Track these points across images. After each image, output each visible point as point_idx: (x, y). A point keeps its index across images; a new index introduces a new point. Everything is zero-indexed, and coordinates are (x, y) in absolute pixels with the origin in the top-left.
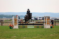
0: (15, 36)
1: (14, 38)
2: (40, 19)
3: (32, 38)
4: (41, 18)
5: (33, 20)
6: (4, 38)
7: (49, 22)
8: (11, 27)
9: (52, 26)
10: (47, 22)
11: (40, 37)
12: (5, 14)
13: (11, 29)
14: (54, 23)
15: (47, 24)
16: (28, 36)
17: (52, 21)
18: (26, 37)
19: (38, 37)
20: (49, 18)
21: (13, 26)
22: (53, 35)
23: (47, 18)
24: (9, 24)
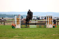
0: (17, 35)
1: (16, 38)
2: (42, 19)
3: (34, 38)
4: (43, 17)
5: (35, 20)
6: (6, 38)
7: (51, 21)
8: (13, 27)
9: (54, 25)
10: (49, 21)
11: (42, 37)
12: (7, 14)
13: (13, 29)
14: (56, 22)
15: (49, 23)
16: (30, 36)
17: (54, 21)
18: (28, 36)
19: (40, 37)
20: (51, 17)
21: (15, 25)
22: (55, 35)
23: (49, 17)
24: (11, 24)
